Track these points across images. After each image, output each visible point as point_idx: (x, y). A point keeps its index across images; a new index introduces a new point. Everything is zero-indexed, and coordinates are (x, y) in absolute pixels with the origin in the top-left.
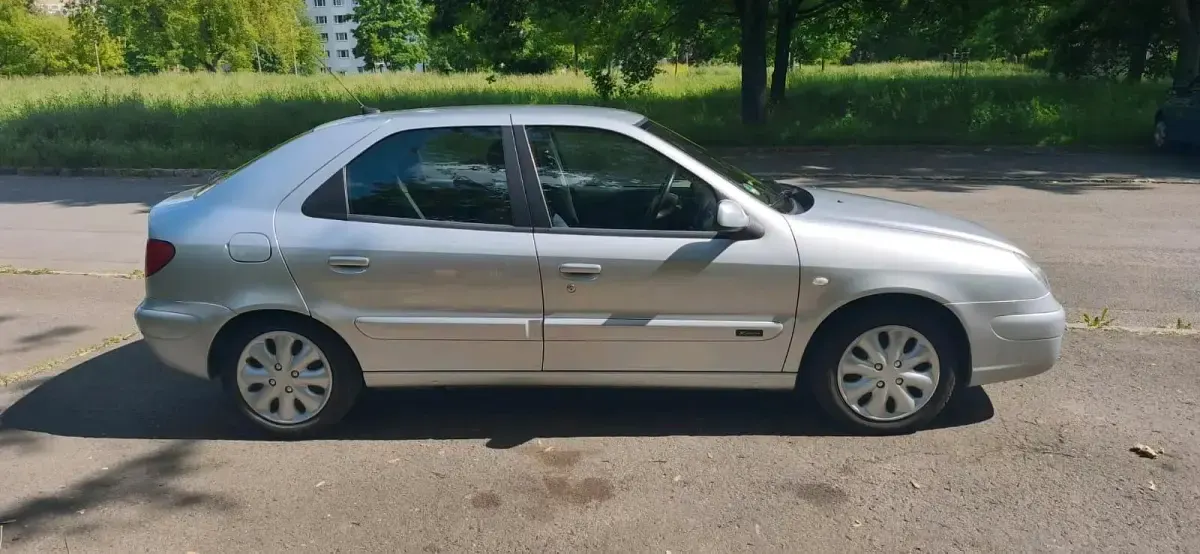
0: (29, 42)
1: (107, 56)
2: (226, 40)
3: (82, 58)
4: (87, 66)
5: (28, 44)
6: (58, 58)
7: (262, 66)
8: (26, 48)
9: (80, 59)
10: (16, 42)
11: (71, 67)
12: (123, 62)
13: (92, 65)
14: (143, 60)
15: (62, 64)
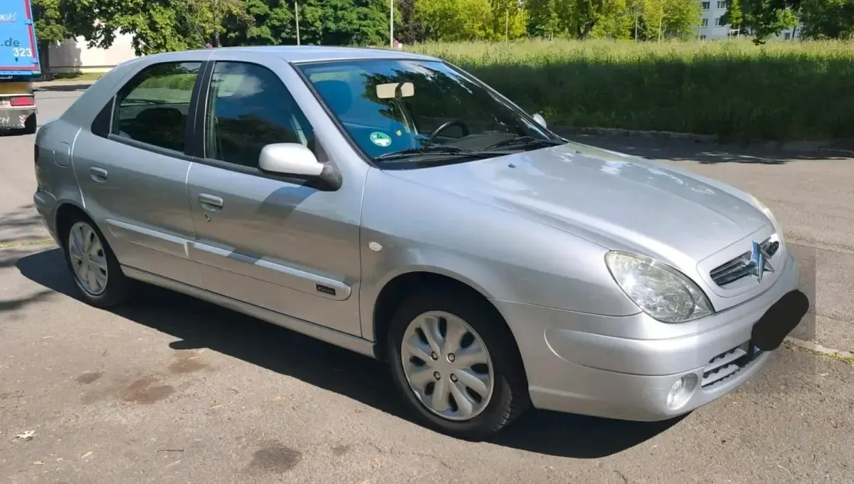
0: (462, 16)
1: (514, 27)
2: (599, 10)
3: (496, 29)
4: (499, 35)
5: (462, 17)
6: (480, 29)
7: (639, 34)
8: (459, 21)
9: (495, 28)
10: (452, 17)
11: (487, 37)
12: (525, 32)
13: (503, 34)
14: (540, 29)
15: (482, 33)
